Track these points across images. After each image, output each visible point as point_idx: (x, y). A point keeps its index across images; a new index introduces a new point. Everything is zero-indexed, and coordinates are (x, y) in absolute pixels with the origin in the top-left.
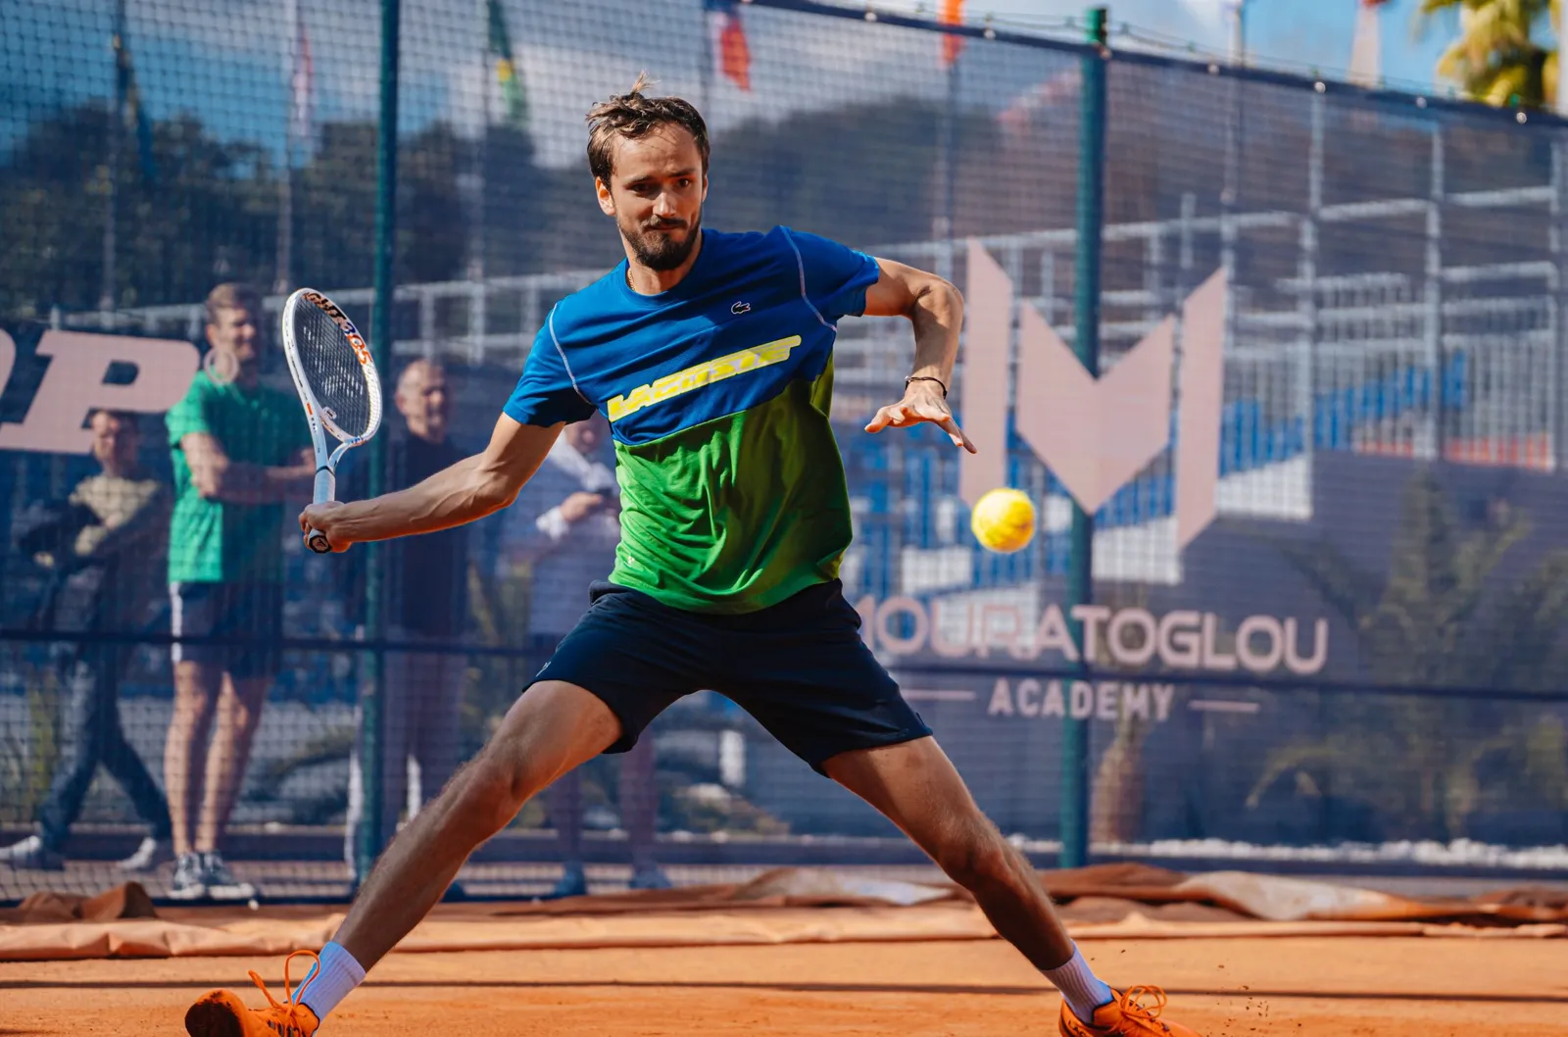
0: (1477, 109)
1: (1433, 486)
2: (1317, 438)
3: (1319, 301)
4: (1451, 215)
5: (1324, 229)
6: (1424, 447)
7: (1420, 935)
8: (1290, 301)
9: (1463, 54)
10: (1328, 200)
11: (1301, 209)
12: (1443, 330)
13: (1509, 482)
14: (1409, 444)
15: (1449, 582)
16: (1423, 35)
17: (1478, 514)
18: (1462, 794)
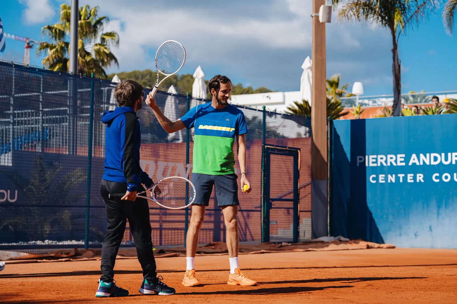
0: (52, 72)
1: (41, 158)
2: (13, 147)
3: (14, 115)
4: (45, 96)
5: (16, 99)
6: (39, 149)
7: (37, 262)
8: (8, 116)
9: (48, 59)
10: (16, 93)
11: (10, 94)
12: (43, 123)
13: (59, 157)
14: (35, 149)
15: (45, 180)
16: (39, 55)
17: (51, 165)
18: (47, 229)
